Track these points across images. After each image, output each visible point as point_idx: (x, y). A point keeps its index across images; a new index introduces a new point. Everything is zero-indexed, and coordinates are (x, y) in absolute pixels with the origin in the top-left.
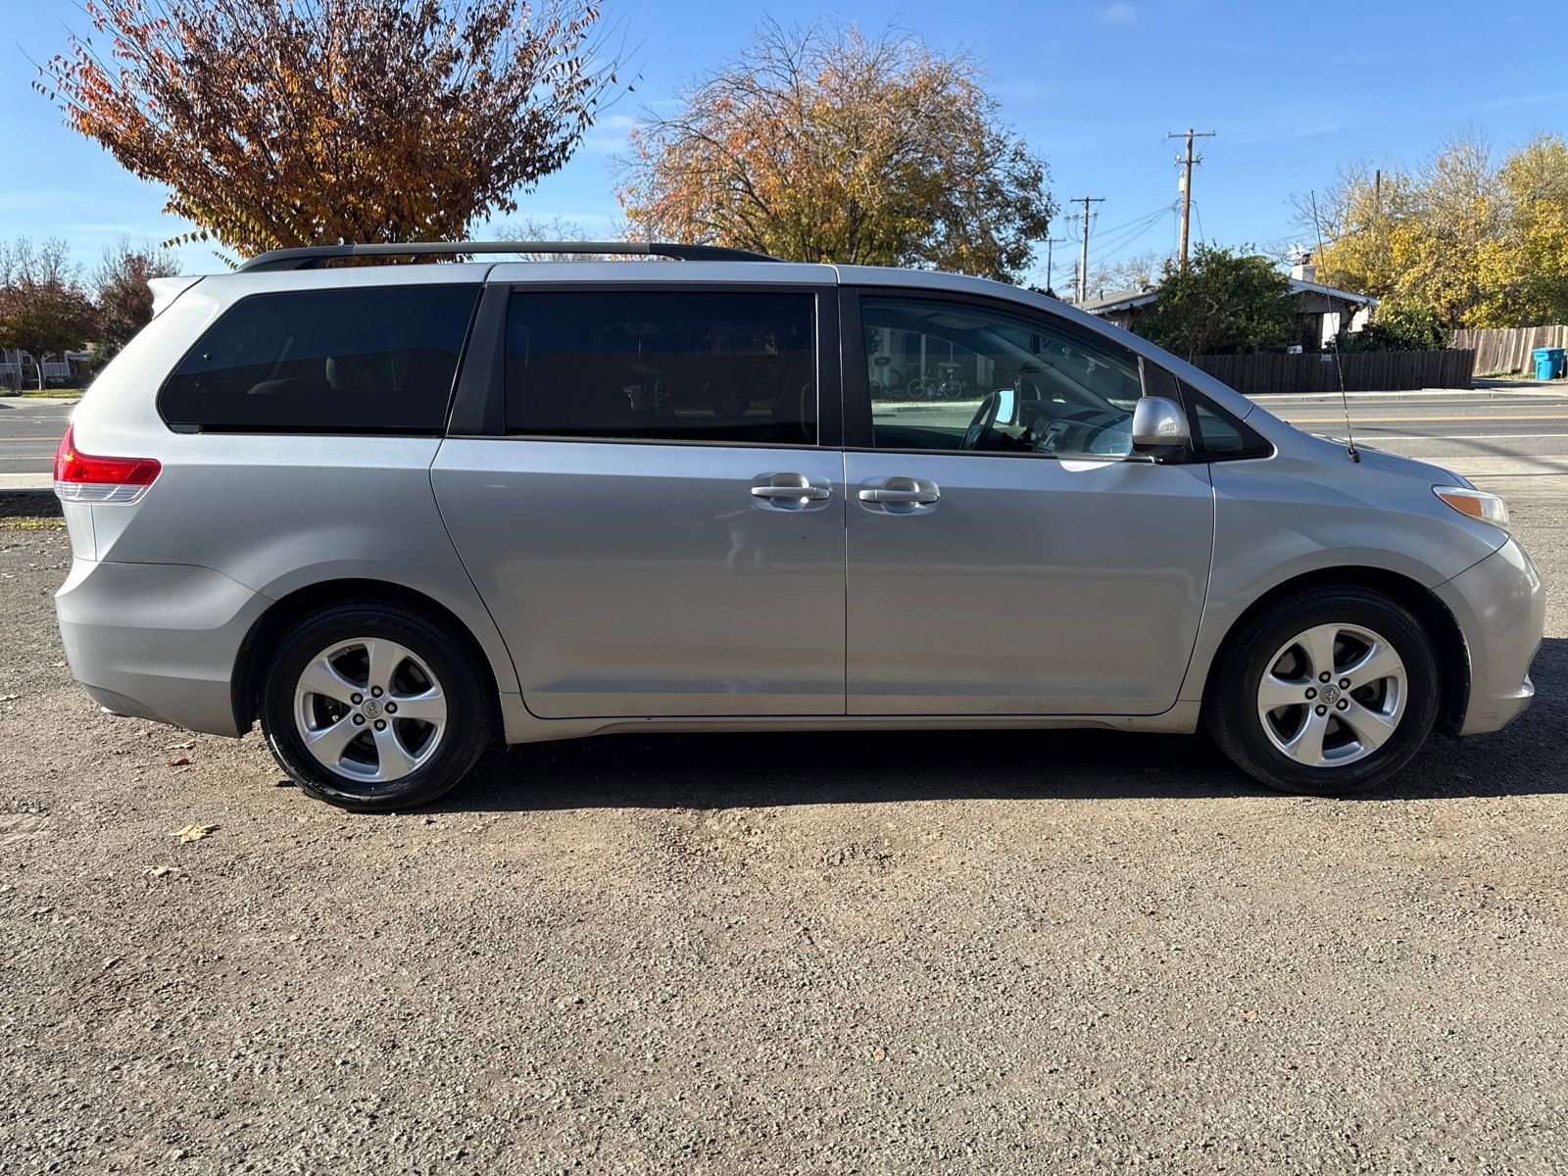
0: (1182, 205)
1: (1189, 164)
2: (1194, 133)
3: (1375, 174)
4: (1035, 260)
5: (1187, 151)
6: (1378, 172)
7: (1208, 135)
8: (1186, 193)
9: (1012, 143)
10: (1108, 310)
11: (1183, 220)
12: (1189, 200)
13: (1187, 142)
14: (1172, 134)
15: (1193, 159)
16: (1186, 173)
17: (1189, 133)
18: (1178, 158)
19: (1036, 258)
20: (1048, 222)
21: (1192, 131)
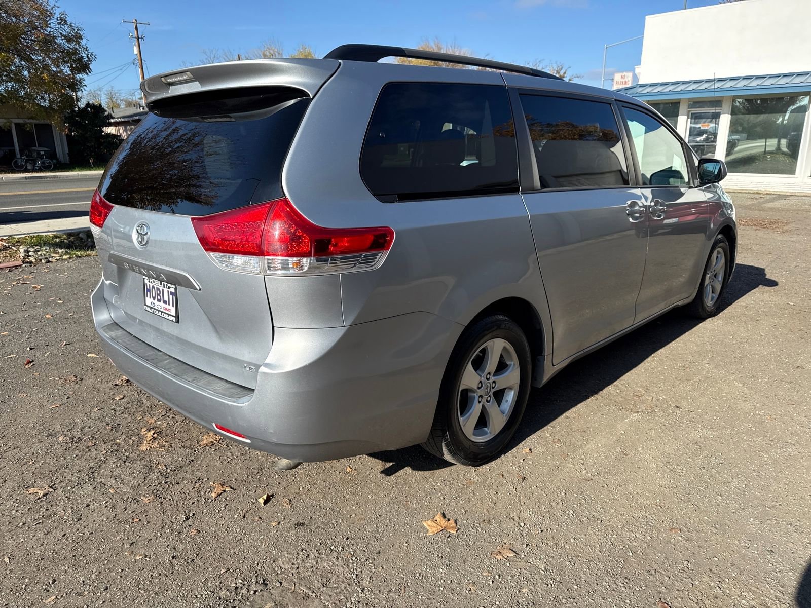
0: (138, 62)
1: (138, 39)
2: (138, 22)
3: (237, 56)
4: (85, 87)
5: (135, 31)
6: (239, 55)
7: (145, 24)
8: (139, 55)
9: (57, 13)
10: (131, 119)
11: (140, 70)
12: (141, 60)
13: (135, 27)
14: (125, 21)
15: (140, 37)
16: (137, 44)
17: (134, 21)
18: (131, 35)
19: (85, 86)
20: (89, 64)
21: (136, 20)
